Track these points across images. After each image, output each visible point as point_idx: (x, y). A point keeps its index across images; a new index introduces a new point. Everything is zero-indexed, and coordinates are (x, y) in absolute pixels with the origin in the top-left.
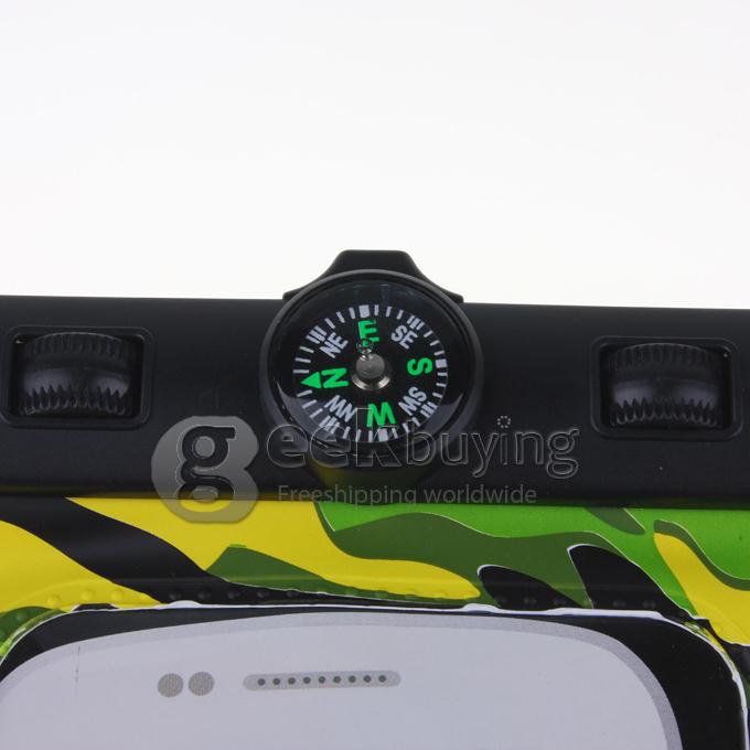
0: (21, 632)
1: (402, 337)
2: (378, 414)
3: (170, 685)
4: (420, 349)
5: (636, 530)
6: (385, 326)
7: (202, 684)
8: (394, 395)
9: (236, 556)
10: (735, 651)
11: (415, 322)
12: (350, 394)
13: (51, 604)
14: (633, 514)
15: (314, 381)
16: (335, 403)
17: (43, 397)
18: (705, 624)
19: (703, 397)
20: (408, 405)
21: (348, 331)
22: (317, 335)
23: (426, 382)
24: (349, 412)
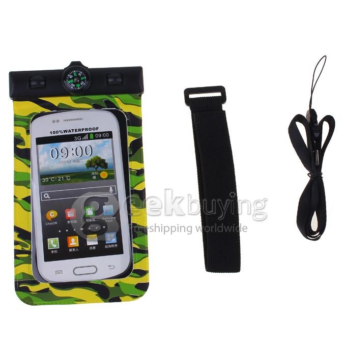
0: (34, 116)
1: (80, 74)
2: (78, 85)
3: (54, 122)
4: (82, 76)
5: (112, 97)
6: (78, 73)
7: (58, 121)
8: (80, 82)
9: (60, 104)
10: (125, 113)
11: (81, 72)
12: (74, 83)
13: (37, 112)
14: (112, 95)
15: (69, 82)
16: (72, 85)
17: (34, 85)
18: (121, 109)
19: (120, 80)
20: (82, 84)
21: (73, 74)
22: (69, 75)
23: (84, 80)
24: (74, 86)
